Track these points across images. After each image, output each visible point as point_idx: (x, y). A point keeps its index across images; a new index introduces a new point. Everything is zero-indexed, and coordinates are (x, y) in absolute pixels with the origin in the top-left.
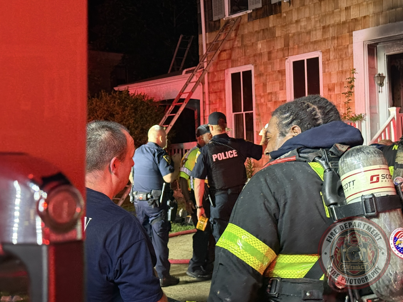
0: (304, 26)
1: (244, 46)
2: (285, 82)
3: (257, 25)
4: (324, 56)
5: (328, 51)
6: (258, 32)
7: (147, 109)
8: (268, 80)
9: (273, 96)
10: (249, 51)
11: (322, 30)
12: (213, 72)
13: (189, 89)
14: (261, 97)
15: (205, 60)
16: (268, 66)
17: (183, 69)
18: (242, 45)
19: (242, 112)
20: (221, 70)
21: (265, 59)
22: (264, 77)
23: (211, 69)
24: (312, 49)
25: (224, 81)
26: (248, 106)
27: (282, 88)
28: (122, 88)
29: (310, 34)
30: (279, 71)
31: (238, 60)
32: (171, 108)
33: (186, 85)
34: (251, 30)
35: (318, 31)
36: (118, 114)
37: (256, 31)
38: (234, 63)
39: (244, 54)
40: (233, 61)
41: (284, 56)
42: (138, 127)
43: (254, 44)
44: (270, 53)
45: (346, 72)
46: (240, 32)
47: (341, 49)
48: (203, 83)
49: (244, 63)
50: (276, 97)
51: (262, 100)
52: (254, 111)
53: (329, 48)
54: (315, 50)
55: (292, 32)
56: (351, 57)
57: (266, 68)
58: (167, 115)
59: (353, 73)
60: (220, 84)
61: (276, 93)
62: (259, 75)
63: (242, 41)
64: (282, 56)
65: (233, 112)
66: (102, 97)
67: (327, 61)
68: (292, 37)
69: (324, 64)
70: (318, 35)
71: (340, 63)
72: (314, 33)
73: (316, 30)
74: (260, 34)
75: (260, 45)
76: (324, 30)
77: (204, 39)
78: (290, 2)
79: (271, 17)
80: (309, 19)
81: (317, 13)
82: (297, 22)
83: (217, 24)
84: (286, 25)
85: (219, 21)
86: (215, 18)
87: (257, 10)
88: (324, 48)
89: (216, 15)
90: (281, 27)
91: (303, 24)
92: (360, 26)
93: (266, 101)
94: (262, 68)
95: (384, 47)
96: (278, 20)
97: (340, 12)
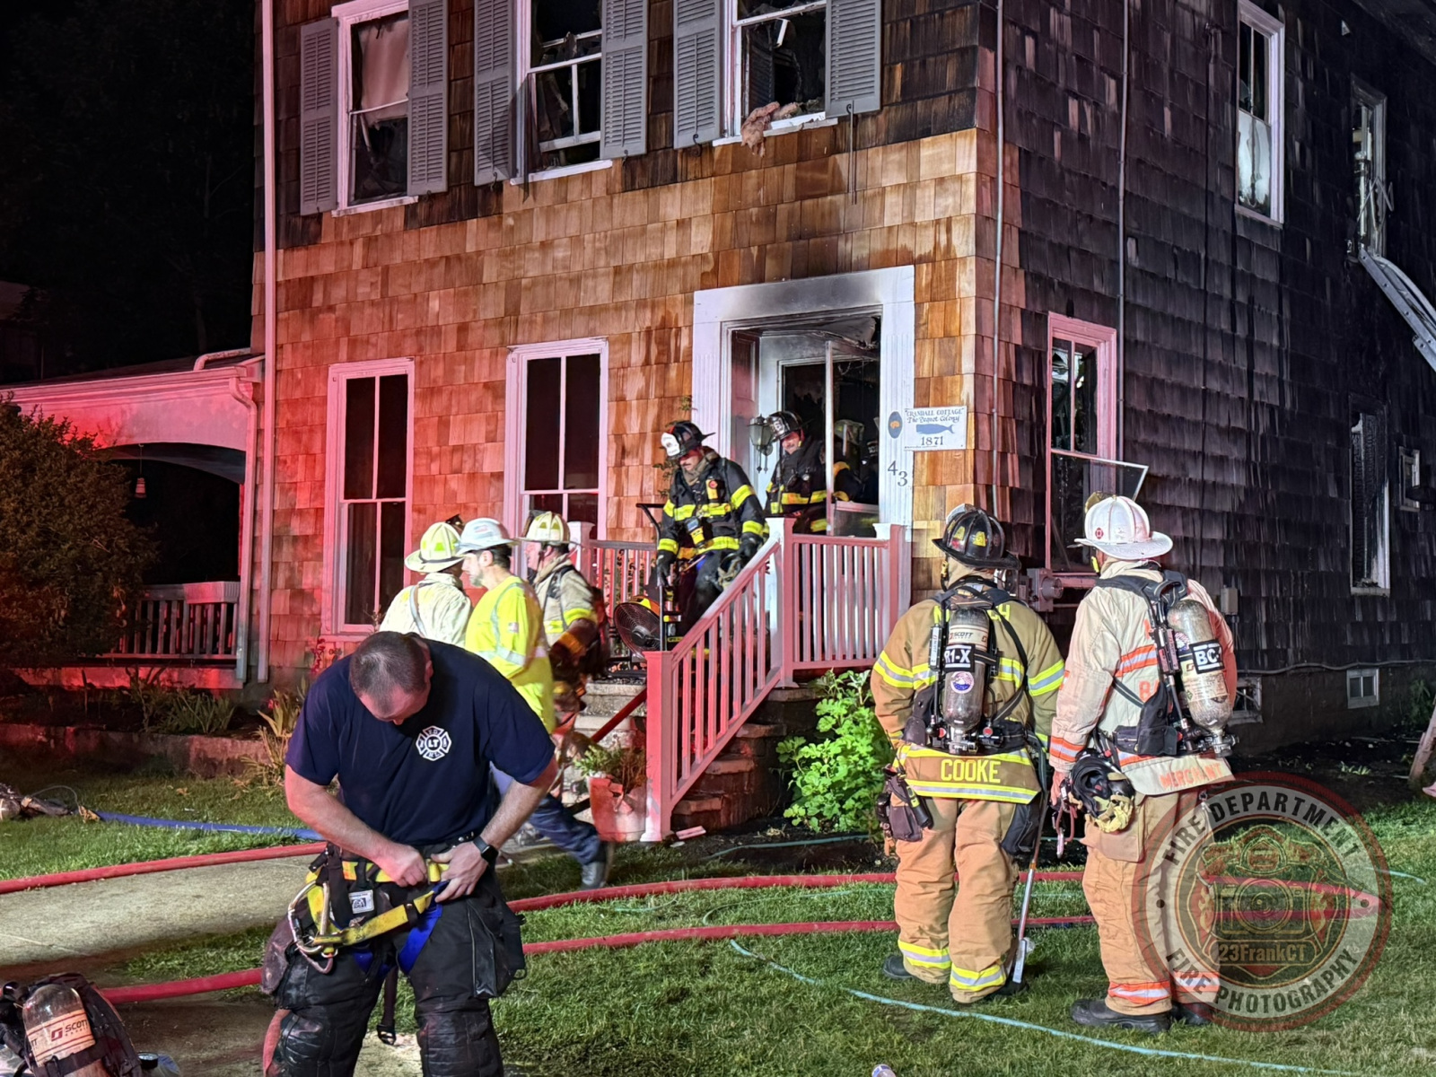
0: (564, 259)
1: (388, 301)
2: (504, 419)
3: (431, 243)
4: (615, 353)
5: (626, 340)
6: (431, 264)
7: (68, 468)
8: (454, 410)
9: (465, 458)
10: (403, 320)
11: (611, 278)
14: (432, 457)
16: (456, 367)
17: (199, 353)
18: (382, 297)
19: (374, 499)
20: (317, 367)
21: (451, 346)
22: (445, 397)
23: (287, 363)
24: (582, 330)
25: (323, 400)
26: (393, 482)
27: (494, 437)
29: (579, 288)
30: (486, 385)
31: (368, 342)
34: (413, 257)
35: (601, 280)
37: (426, 261)
38: (357, 349)
39: (387, 326)
40: (353, 342)
41: (502, 344)
43: (419, 300)
44: (463, 329)
46: (379, 257)
47: (661, 338)
48: (258, 403)
49: (385, 354)
50: (475, 461)
51: (435, 468)
52: (408, 499)
53: (629, 330)
54: (591, 333)
55: (530, 274)
56: (686, 363)
57: (450, 372)
60: (310, 408)
61: (474, 450)
62: (429, 393)
63: (385, 284)
64: (497, 341)
65: (347, 496)
67: (620, 371)
68: (528, 289)
69: (611, 375)
70: (602, 292)
72: (590, 283)
73: (595, 276)
74: (436, 271)
75: (437, 303)
76: (618, 279)
77: (270, 266)
78: (526, 187)
79: (472, 224)
80: (577, 241)
81: (599, 228)
82: (545, 246)
83: (313, 228)
84: (513, 252)
85: (318, 217)
86: (307, 209)
87: (431, 198)
88: (615, 328)
89: (309, 198)
90: (498, 255)
91: (560, 254)
92: (715, 278)
93: (446, 469)
94: (438, 371)
95: (778, 342)
96: (492, 235)
97: (663, 231)
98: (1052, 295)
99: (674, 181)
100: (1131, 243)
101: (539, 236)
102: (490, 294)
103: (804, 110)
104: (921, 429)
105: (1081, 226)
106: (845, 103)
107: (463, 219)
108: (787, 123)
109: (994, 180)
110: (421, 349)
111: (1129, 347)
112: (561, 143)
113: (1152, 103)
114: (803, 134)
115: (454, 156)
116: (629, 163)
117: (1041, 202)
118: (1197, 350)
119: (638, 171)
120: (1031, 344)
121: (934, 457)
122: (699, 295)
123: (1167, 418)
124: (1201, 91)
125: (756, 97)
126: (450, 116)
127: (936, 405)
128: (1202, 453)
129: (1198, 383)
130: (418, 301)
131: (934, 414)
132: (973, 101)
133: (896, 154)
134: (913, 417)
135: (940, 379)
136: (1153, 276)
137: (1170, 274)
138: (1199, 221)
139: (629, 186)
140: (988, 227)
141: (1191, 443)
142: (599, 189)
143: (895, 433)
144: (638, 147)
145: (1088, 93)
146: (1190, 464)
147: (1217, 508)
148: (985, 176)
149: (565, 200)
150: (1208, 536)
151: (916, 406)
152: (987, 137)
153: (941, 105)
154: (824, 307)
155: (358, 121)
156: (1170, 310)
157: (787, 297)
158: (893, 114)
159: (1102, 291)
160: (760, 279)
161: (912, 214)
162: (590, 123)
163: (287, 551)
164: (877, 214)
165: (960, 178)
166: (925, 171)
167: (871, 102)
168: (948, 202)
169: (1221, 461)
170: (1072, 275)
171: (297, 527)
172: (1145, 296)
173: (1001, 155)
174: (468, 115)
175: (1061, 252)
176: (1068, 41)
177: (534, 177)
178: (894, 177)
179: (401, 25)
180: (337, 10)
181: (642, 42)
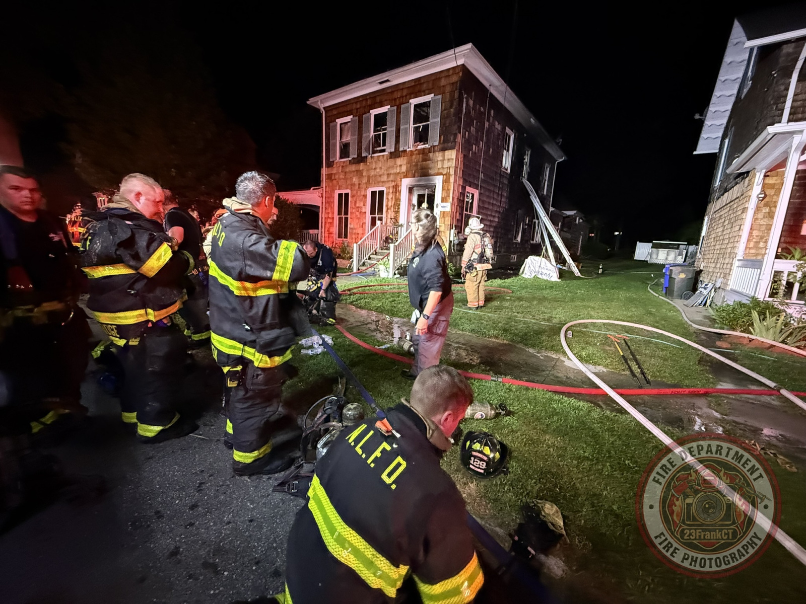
0: (378, 172)
1: (345, 179)
2: (367, 202)
3: (353, 168)
4: (387, 190)
5: (389, 188)
6: (354, 171)
8: (357, 200)
9: (359, 209)
10: (349, 182)
14: (353, 208)
15: (324, 183)
17: (311, 187)
19: (344, 217)
20: (333, 191)
21: (357, 187)
22: (356, 198)
23: (327, 190)
24: (381, 185)
25: (334, 197)
26: (346, 213)
27: (364, 205)
29: (381, 177)
30: (363, 195)
31: (342, 186)
34: (351, 170)
38: (340, 188)
39: (345, 184)
40: (339, 186)
41: (367, 187)
44: (359, 184)
45: (397, 200)
46: (344, 170)
47: (396, 187)
48: (322, 197)
49: (345, 189)
50: (361, 209)
51: (354, 211)
52: (349, 216)
53: (390, 186)
54: (383, 186)
55: (372, 174)
56: (400, 192)
57: (357, 192)
59: (400, 201)
60: (332, 198)
61: (361, 207)
62: (353, 196)
63: (345, 175)
64: (365, 187)
65: (338, 215)
67: (388, 194)
68: (372, 177)
69: (386, 194)
70: (385, 178)
71: (395, 195)
73: (384, 175)
74: (355, 173)
75: (355, 179)
76: (388, 176)
77: (324, 171)
78: (372, 157)
79: (362, 164)
80: (381, 168)
81: (385, 165)
82: (375, 169)
83: (332, 164)
84: (369, 170)
85: (333, 162)
86: (331, 160)
87: (353, 159)
88: (387, 185)
89: (332, 158)
90: (366, 170)
91: (378, 170)
92: (406, 177)
93: (356, 211)
94: (355, 192)
95: (417, 189)
96: (365, 166)
97: (397, 167)
98: (467, 183)
99: (399, 157)
100: (482, 174)
101: (374, 167)
102: (365, 177)
103: (424, 144)
104: (442, 207)
105: (474, 170)
106: (432, 143)
107: (360, 163)
108: (421, 147)
109: (459, 160)
110: (351, 188)
111: (480, 194)
112: (379, 149)
113: (488, 147)
114: (424, 149)
115: (358, 150)
116: (391, 153)
117: (467, 165)
118: (492, 196)
119: (393, 155)
120: (463, 192)
121: (444, 212)
122: (403, 180)
123: (486, 208)
124: (498, 145)
125: (415, 142)
126: (358, 142)
127: (445, 202)
129: (491, 202)
130: (351, 178)
131: (444, 204)
132: (456, 144)
133: (441, 154)
134: (440, 205)
135: (446, 198)
136: (486, 181)
137: (489, 181)
138: (495, 171)
139: (391, 158)
140: (457, 169)
141: (489, 213)
142: (385, 158)
143: (437, 207)
144: (393, 150)
145: (477, 144)
148: (457, 159)
149: (379, 160)
151: (441, 203)
152: (458, 151)
153: (450, 144)
154: (426, 183)
155: (341, 143)
156: (488, 188)
157: (419, 181)
158: (441, 146)
159: (476, 183)
160: (414, 177)
161: (443, 165)
162: (384, 145)
163: (327, 225)
164: (437, 165)
165: (452, 159)
166: (446, 157)
167: (437, 143)
168: (450, 164)
170: (471, 180)
171: (329, 220)
172: (484, 184)
173: (460, 156)
174: (361, 142)
175: (470, 175)
176: (474, 133)
177: (373, 155)
178: (440, 158)
179: (349, 124)
180: (337, 120)
181: (394, 129)
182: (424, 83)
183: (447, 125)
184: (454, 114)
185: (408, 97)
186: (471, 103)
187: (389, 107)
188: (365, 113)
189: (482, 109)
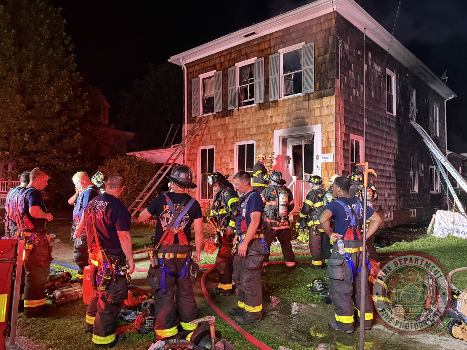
1: (210, 134)
2: (234, 157)
3: (219, 122)
4: (257, 143)
5: (259, 141)
6: (219, 126)
7: (147, 168)
8: (223, 155)
9: (226, 165)
10: (213, 138)
11: (256, 128)
12: (190, 148)
13: (174, 157)
14: (219, 165)
15: (186, 140)
16: (224, 147)
17: (172, 145)
19: (207, 173)
20: (195, 147)
21: (223, 142)
22: (221, 153)
23: (189, 146)
24: (250, 139)
25: (197, 154)
26: (211, 170)
27: (231, 161)
28: (131, 154)
29: (249, 130)
30: (230, 150)
31: (206, 142)
32: (162, 168)
33: (173, 154)
34: (215, 124)
36: (127, 170)
38: (204, 143)
39: (210, 139)
40: (203, 142)
41: (233, 142)
42: (139, 179)
44: (225, 139)
45: (269, 154)
46: (208, 125)
47: (267, 140)
48: (184, 154)
49: (209, 144)
50: (228, 166)
51: (219, 167)
53: (260, 139)
54: (252, 139)
55: (239, 128)
56: (272, 145)
57: (222, 148)
58: (159, 172)
59: (273, 154)
60: (194, 155)
61: (228, 163)
62: (218, 152)
63: (209, 131)
65: (202, 173)
66: (117, 159)
67: (258, 147)
68: (239, 131)
69: (256, 148)
70: (254, 131)
71: (266, 148)
72: (252, 129)
73: (253, 128)
75: (220, 134)
76: (258, 128)
77: (186, 127)
78: (238, 110)
79: (227, 118)
80: (249, 121)
81: (254, 118)
82: (242, 122)
83: (195, 119)
84: (235, 123)
85: (196, 117)
86: (193, 116)
87: (219, 112)
88: (257, 138)
89: (194, 113)
90: (233, 124)
91: (245, 123)
92: (278, 127)
93: (222, 168)
94: (220, 147)
95: (291, 141)
96: (231, 120)
97: (267, 118)
98: (350, 130)
99: (269, 108)
100: (366, 119)
101: (241, 120)
102: (231, 131)
103: (298, 93)
104: (323, 158)
105: (356, 115)
106: (306, 91)
107: (225, 117)
109: (339, 106)
110: (217, 143)
111: (366, 141)
112: (246, 101)
113: (370, 90)
114: (297, 98)
115: (223, 104)
116: (260, 104)
117: (348, 110)
118: (379, 141)
119: (262, 106)
120: (346, 140)
121: (326, 164)
123: (374, 156)
124: (379, 88)
126: (223, 96)
127: (327, 153)
128: (381, 163)
129: (380, 148)
130: (216, 133)
131: (326, 155)
132: (334, 89)
133: (318, 101)
134: (321, 156)
135: (327, 148)
136: (370, 126)
137: (374, 126)
138: (379, 115)
139: (260, 109)
140: (338, 116)
141: (379, 161)
142: (254, 110)
143: (317, 159)
144: (262, 101)
145: (357, 88)
146: (378, 165)
147: (384, 175)
148: (337, 105)
149: (246, 113)
150: (382, 181)
151: (322, 153)
152: (337, 97)
153: (327, 91)
154: (302, 133)
155: (204, 98)
156: (374, 133)
157: (292, 131)
158: (317, 93)
159: (361, 129)
160: (288, 127)
161: (321, 113)
162: (252, 97)
164: (313, 113)
165: (332, 106)
166: (324, 104)
167: (312, 90)
168: (329, 111)
169: (385, 165)
170: (355, 126)
172: (369, 130)
173: (340, 101)
174: (226, 96)
175: (352, 121)
176: (353, 77)
177: (240, 108)
178: (317, 106)
179: (212, 78)
180: (199, 76)
181: (263, 79)
182: (293, 32)
183: (323, 71)
184: (329, 60)
185: (277, 47)
186: (347, 47)
187: (256, 58)
188: (230, 67)
189: (359, 53)
